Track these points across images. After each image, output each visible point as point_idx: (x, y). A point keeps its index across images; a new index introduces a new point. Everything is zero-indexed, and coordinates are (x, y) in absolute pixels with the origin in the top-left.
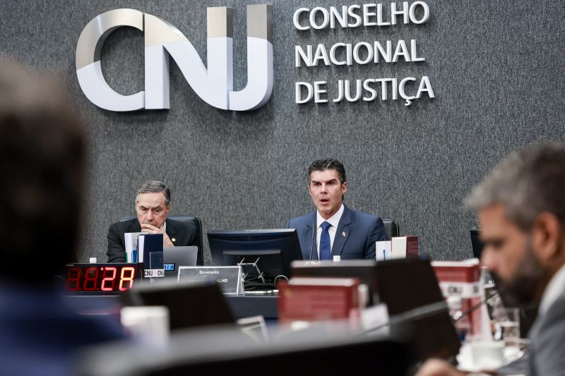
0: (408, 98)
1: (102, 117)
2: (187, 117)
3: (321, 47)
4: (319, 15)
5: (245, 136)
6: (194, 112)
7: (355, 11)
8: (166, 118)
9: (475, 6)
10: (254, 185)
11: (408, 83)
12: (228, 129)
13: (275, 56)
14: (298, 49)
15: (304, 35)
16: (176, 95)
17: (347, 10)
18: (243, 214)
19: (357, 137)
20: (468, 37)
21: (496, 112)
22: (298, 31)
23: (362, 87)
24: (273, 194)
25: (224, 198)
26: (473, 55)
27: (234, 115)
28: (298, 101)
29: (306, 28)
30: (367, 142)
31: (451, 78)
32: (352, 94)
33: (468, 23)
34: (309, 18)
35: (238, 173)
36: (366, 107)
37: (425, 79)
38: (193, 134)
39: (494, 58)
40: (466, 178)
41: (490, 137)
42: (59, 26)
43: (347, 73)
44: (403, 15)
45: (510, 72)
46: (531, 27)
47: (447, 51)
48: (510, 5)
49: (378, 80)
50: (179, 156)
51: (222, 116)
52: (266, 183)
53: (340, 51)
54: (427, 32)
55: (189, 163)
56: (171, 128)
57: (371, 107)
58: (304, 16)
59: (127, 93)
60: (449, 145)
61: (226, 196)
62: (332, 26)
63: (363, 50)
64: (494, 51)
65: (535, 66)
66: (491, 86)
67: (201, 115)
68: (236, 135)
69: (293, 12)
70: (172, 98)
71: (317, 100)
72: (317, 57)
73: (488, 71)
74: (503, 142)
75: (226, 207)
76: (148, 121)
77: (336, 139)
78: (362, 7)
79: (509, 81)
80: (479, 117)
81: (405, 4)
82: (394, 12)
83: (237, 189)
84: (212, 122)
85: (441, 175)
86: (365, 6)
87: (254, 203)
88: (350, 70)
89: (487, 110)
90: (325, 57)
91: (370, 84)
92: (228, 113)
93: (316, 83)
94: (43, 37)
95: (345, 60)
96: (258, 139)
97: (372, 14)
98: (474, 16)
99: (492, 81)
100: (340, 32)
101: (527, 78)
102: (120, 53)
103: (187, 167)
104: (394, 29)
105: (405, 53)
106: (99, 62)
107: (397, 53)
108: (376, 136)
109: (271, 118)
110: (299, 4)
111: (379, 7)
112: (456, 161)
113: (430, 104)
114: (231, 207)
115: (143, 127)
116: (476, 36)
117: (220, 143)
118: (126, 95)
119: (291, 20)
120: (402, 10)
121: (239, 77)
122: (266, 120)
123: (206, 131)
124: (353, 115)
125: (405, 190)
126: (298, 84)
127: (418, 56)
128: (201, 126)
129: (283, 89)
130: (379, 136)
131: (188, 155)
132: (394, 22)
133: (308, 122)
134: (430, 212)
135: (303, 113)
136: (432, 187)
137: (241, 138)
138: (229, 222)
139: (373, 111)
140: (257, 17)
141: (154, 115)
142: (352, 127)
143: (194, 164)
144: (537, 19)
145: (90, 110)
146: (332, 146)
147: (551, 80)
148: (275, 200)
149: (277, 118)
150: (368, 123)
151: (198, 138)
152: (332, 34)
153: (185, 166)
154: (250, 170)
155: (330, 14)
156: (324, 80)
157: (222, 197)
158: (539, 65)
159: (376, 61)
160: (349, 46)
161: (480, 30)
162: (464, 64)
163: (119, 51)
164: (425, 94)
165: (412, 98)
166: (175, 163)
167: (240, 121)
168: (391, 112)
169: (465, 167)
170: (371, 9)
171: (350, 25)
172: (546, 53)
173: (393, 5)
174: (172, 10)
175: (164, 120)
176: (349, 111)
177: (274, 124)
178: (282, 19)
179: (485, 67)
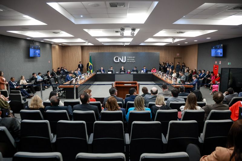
37: (135, 61)
38: (121, 63)
58: (128, 57)
109: (125, 63)
121: (124, 60)
140: (125, 57)
173: (133, 57)
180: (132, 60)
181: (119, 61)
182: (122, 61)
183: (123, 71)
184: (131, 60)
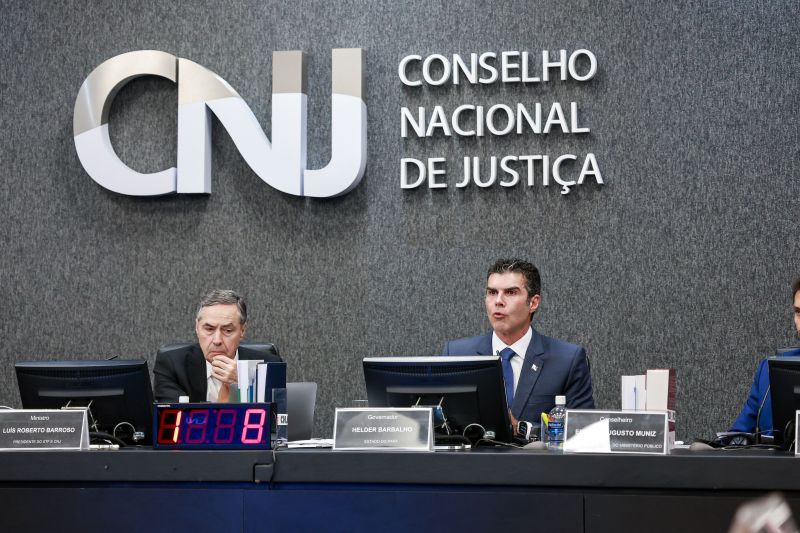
0: (565, 184)
1: (108, 204)
2: (237, 205)
3: (438, 110)
4: (437, 65)
5: (324, 234)
6: (248, 199)
7: (488, 60)
8: (206, 205)
9: (663, 57)
10: (335, 303)
11: (564, 163)
12: (298, 223)
13: (369, 121)
14: (405, 111)
15: (413, 93)
16: (221, 175)
17: (478, 59)
18: (318, 343)
19: (490, 237)
20: (652, 101)
21: (692, 205)
22: (405, 87)
23: (499, 167)
24: (364, 316)
25: (291, 321)
26: (659, 125)
27: (307, 204)
28: (404, 185)
29: (418, 83)
30: (504, 244)
31: (628, 157)
32: (484, 174)
33: (653, 82)
34: (421, 70)
35: (313, 285)
36: (503, 195)
37: (591, 157)
38: (245, 230)
39: (689, 131)
40: (648, 297)
41: (683, 239)
42: (46, 74)
43: (477, 147)
44: (559, 68)
45: (713, 150)
46: (743, 89)
47: (622, 118)
48: (713, 58)
49: (521, 158)
50: (225, 260)
51: (290, 206)
52: (354, 301)
53: (467, 117)
54: (593, 92)
55: (239, 270)
56: (211, 220)
57: (510, 195)
58: (413, 67)
59: (148, 170)
60: (623, 250)
61: (294, 317)
62: (456, 81)
63: (500, 116)
64: (690, 122)
65: (748, 142)
66: (685, 169)
67: (257, 203)
68: (310, 232)
69: (397, 61)
70: (215, 179)
71: (432, 184)
72: (433, 124)
73: (681, 148)
74: (702, 247)
75: (293, 334)
76: (178, 210)
77: (457, 239)
78: (499, 56)
79: (711, 163)
80: (667, 211)
81: (563, 53)
82: (546, 64)
83: (310, 308)
84: (275, 213)
85: (612, 292)
86: (505, 55)
87: (336, 328)
88: (480, 143)
89: (678, 203)
90: (444, 124)
91: (510, 163)
92: (298, 201)
93: (431, 161)
94: (21, 89)
95: (474, 128)
96: (343, 238)
97: (515, 66)
98: (662, 71)
99: (686, 162)
100: (467, 91)
101: (736, 160)
102: (139, 115)
103: (236, 276)
104: (545, 88)
105: (562, 121)
106: (106, 126)
107: (550, 121)
108: (518, 236)
109: (363, 208)
110: (406, 50)
111: (525, 56)
112: (634, 273)
113: (596, 192)
114: (300, 334)
115: (169, 220)
116: (663, 99)
117: (286, 242)
118: (146, 173)
119: (395, 72)
120: (558, 60)
121: (318, 148)
122: (356, 211)
123: (265, 226)
124: (484, 207)
125: (559, 312)
126: (404, 162)
127: (580, 125)
128: (257, 218)
129: (381, 168)
130: (522, 237)
131: (237, 259)
132: (546, 78)
133: (417, 215)
134: (596, 344)
135: (411, 202)
136: (598, 308)
137: (317, 236)
138: (298, 354)
139: (512, 200)
140: (346, 64)
141: (187, 202)
142: (482, 223)
143: (246, 272)
144: (751, 78)
145: (90, 194)
146: (453, 249)
147: (772, 162)
148: (366, 324)
149: (372, 208)
150: (505, 217)
151: (253, 235)
152: (454, 92)
153: (233, 275)
154: (331, 282)
155: (452, 64)
156: (442, 156)
157: (287, 319)
158: (753, 141)
159: (519, 131)
160: (480, 110)
161: (670, 91)
162: (646, 138)
163: (136, 111)
164: (590, 178)
165: (572, 183)
166: (218, 270)
167: (316, 213)
168: (540, 203)
169: (647, 281)
170: (511, 59)
171: (481, 80)
172: (765, 125)
174: (218, 54)
175: (203, 209)
176: (478, 202)
177: (366, 218)
178: (382, 70)
179: (676, 143)
180: (524, 137)
184: (492, 144)
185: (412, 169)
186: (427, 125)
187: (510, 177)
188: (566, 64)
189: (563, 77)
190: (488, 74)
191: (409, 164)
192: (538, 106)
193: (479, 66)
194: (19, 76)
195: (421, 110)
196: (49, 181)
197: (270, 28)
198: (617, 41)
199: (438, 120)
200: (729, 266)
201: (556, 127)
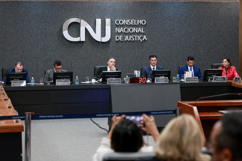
0: (141, 40)
2: (89, 43)
3: (122, 28)
4: (121, 22)
6: (91, 42)
7: (129, 21)
9: (155, 21)
11: (141, 37)
12: (99, 46)
14: (116, 29)
15: (118, 26)
16: (86, 38)
19: (129, 48)
20: (153, 28)
21: (159, 44)
22: (116, 25)
23: (131, 38)
26: (155, 32)
28: (116, 40)
29: (118, 24)
30: (132, 49)
31: (150, 36)
32: (129, 39)
33: (154, 25)
35: (101, 55)
36: (132, 42)
37: (145, 36)
38: (90, 47)
39: (159, 33)
41: (158, 49)
45: (162, 35)
46: (166, 27)
47: (149, 30)
48: (162, 22)
49: (135, 36)
50: (87, 52)
54: (145, 26)
55: (89, 53)
56: (85, 45)
58: (118, 22)
59: (74, 37)
61: (98, 61)
62: (124, 24)
63: (131, 30)
64: (159, 31)
66: (158, 38)
69: (115, 21)
71: (121, 40)
72: (121, 31)
74: (161, 50)
76: (80, 44)
77: (124, 48)
79: (162, 37)
80: (156, 44)
81: (141, 20)
82: (138, 22)
83: (101, 59)
84: (95, 44)
86: (132, 20)
88: (128, 34)
90: (122, 31)
91: (133, 37)
93: (121, 36)
94: (52, 23)
95: (127, 31)
96: (106, 48)
100: (126, 26)
101: (166, 37)
104: (138, 26)
109: (109, 43)
110: (116, 19)
111: (135, 20)
113: (146, 42)
116: (155, 28)
117: (97, 49)
121: (103, 34)
123: (94, 46)
125: (140, 59)
127: (143, 31)
128: (92, 45)
130: (134, 48)
131: (89, 51)
132: (138, 24)
133: (118, 45)
135: (117, 43)
137: (102, 48)
140: (108, 21)
142: (128, 46)
143: (91, 53)
144: (168, 25)
146: (124, 50)
147: (170, 37)
149: (111, 44)
150: (132, 45)
151: (92, 48)
152: (124, 26)
154: (104, 55)
155: (124, 21)
158: (168, 34)
159: (134, 32)
160: (128, 29)
162: (153, 33)
164: (145, 39)
167: (104, 44)
168: (137, 43)
170: (133, 21)
172: (169, 32)
173: (138, 20)
174: (86, 18)
175: (83, 43)
176: (128, 42)
179: (157, 34)
180: (135, 33)
181: (83, 38)
182: (97, 36)
183: (112, 75)
184: (130, 34)
185: (118, 37)
186: (120, 31)
187: (133, 39)
188: (141, 22)
189: (141, 24)
190: (129, 23)
191: (117, 37)
192: (137, 28)
193: (128, 22)
194: (51, 21)
195: (119, 28)
196: (57, 39)
197: (94, 15)
198: (148, 19)
199: (122, 30)
200: (164, 52)
201: (140, 32)
